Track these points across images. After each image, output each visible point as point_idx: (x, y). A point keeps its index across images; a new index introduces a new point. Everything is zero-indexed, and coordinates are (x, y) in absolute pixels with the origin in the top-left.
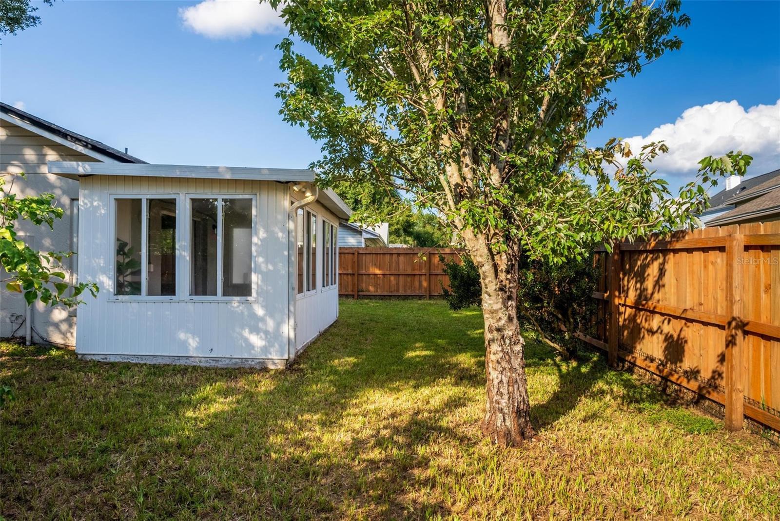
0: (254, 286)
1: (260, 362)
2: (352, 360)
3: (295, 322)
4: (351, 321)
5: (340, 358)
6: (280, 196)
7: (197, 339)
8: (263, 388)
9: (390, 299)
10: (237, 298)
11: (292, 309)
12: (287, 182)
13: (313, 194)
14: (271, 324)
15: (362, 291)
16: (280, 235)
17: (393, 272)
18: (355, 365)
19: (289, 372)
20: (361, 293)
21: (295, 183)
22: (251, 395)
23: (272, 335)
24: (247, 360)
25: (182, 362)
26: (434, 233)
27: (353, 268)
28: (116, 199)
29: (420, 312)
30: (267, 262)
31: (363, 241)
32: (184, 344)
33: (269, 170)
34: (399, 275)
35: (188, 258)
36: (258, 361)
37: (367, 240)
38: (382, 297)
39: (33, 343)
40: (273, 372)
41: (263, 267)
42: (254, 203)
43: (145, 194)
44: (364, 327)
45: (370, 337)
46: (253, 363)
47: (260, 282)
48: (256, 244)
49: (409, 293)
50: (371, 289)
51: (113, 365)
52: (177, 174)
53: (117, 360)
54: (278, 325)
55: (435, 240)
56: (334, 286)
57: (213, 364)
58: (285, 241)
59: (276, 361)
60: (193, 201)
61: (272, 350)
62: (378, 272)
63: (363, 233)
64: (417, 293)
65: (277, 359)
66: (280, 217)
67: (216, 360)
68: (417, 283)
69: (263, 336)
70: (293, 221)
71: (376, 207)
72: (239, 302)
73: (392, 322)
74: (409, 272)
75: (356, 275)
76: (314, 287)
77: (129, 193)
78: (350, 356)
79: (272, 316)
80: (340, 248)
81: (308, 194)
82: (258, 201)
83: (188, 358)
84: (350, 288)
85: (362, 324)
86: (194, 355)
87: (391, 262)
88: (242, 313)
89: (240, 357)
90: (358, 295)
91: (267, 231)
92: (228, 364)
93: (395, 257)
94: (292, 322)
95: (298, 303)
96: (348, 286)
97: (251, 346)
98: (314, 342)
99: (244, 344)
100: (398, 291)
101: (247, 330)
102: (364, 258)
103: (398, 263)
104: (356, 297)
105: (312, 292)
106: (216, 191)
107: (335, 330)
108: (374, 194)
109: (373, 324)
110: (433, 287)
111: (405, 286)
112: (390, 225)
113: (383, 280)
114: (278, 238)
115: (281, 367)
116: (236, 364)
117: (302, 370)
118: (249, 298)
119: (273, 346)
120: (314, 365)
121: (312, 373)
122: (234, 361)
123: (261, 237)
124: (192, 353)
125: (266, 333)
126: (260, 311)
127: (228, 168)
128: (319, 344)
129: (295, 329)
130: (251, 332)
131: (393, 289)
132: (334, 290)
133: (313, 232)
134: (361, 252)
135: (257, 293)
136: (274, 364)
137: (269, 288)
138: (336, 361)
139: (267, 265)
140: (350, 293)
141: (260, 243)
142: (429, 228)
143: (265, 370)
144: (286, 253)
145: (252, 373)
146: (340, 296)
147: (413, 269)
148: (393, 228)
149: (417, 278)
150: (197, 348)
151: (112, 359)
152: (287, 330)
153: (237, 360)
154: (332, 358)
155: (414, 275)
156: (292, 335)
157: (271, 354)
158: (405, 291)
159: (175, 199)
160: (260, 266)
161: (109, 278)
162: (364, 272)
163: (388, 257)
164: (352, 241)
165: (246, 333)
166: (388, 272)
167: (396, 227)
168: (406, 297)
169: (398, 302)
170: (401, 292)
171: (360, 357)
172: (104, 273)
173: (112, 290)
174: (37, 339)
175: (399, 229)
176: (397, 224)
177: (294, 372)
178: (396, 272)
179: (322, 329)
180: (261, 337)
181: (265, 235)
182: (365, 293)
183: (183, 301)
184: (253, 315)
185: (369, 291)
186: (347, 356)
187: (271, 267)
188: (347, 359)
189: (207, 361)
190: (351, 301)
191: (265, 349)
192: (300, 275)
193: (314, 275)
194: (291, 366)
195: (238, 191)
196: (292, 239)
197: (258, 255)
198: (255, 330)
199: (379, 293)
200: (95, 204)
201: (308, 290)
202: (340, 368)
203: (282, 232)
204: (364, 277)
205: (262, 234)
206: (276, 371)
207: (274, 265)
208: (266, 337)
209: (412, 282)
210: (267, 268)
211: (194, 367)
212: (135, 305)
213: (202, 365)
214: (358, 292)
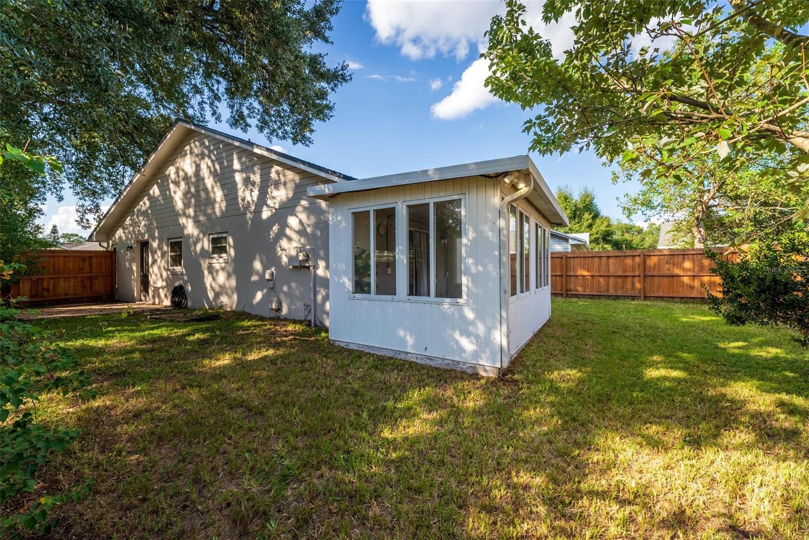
0: (464, 289)
1: (471, 367)
2: (574, 373)
3: (508, 328)
4: (565, 320)
5: (560, 369)
6: (490, 192)
7: (414, 337)
8: (471, 404)
9: (599, 299)
10: (448, 300)
11: (504, 314)
12: (498, 175)
13: (528, 184)
14: (481, 329)
15: (571, 291)
16: (490, 234)
17: (603, 274)
18: (581, 381)
19: (501, 384)
20: (569, 293)
21: (506, 174)
22: (456, 412)
23: (483, 340)
24: (458, 362)
25: (402, 357)
26: (632, 241)
27: (561, 270)
28: (353, 213)
29: (638, 313)
30: (476, 264)
31: (569, 247)
32: (403, 341)
33: (476, 164)
34: (609, 276)
35: (405, 261)
36: (469, 365)
37: (573, 245)
38: (591, 297)
39: (316, 326)
40: (483, 381)
41: (473, 269)
42: (463, 203)
43: (371, 205)
44: (579, 327)
45: (590, 342)
46: (464, 367)
47: (470, 285)
48: (466, 245)
49: (620, 293)
50: (579, 288)
51: (351, 352)
52: (394, 183)
53: (355, 348)
54: (489, 331)
55: (635, 246)
56: (547, 287)
57: (428, 362)
58: (496, 240)
59: (488, 368)
60: (409, 207)
61: (483, 355)
62: (585, 273)
63: (570, 240)
64: (630, 293)
65: (489, 367)
66: (490, 216)
67: (430, 358)
68: (629, 285)
69: (474, 341)
70: (505, 218)
71: (577, 221)
72: (450, 304)
73: (611, 325)
74: (620, 273)
75: (564, 277)
76: (528, 289)
77: (361, 206)
78: (571, 368)
79: (483, 321)
80: (552, 253)
81: (521, 185)
82: (467, 201)
83: (407, 353)
84: (559, 287)
85: (577, 324)
86: (412, 352)
87: (600, 265)
88: (453, 315)
89: (451, 358)
90: (567, 294)
91: (476, 230)
92: (440, 364)
93: (604, 259)
94: (504, 329)
95: (510, 306)
96: (557, 286)
97: (461, 350)
98: (528, 345)
99: (455, 346)
100: (608, 290)
101: (458, 332)
102: (572, 261)
103: (608, 265)
104: (564, 295)
105: (526, 294)
106: (428, 195)
107: (549, 331)
108: (575, 211)
109: (589, 325)
110: (648, 289)
111: (615, 287)
112: (591, 235)
113: (592, 282)
114: (487, 238)
115: (493, 375)
116: (448, 364)
117: (516, 382)
118: (459, 300)
119: (484, 352)
120: (530, 376)
121: (529, 388)
122: (446, 361)
123: (470, 237)
124: (409, 350)
125: (477, 337)
126: (470, 315)
127: (436, 169)
128: (534, 347)
129: (508, 336)
130: (461, 335)
131: (602, 290)
132: (547, 291)
133: (526, 236)
134: (569, 256)
135: (468, 295)
136: (485, 370)
137: (480, 290)
138: (556, 373)
139: (477, 265)
140: (559, 292)
141: (469, 244)
142: (627, 236)
143: (475, 376)
144: (497, 253)
145: (462, 379)
146: (552, 294)
147: (625, 271)
148: (593, 238)
149: (629, 280)
150: (414, 346)
151: (352, 347)
152: (499, 337)
153: (450, 362)
154: (550, 369)
155: (627, 276)
156: (505, 343)
157: (482, 359)
158: (616, 291)
159: (394, 208)
160: (469, 269)
161: (349, 279)
162: (572, 273)
163: (596, 260)
164: (558, 247)
165: (457, 335)
166: (597, 274)
167: (595, 236)
168: (617, 298)
169: (609, 302)
170: (612, 292)
171: (584, 369)
172: (345, 275)
173: (351, 289)
174: (318, 323)
175: (598, 238)
176: (597, 233)
177: (507, 384)
178: (605, 274)
179: (536, 329)
180: (471, 341)
181: (474, 235)
182: (573, 293)
183: (402, 301)
184: (464, 318)
185: (578, 291)
186: (568, 367)
187: (480, 269)
188: (569, 371)
189: (422, 359)
190: (559, 299)
191: (476, 354)
192: (513, 277)
193: (528, 276)
194: (504, 375)
195: (448, 193)
196: (503, 238)
197: (468, 256)
198: (466, 333)
199: (588, 292)
200: (339, 218)
201: (522, 292)
202: (563, 385)
203: (491, 230)
204: (573, 278)
205: (471, 235)
206: (488, 379)
207: (485, 266)
208: (477, 342)
209: (624, 283)
210: (477, 269)
211: (411, 363)
212: (366, 302)
213: (419, 361)
214: (567, 291)
